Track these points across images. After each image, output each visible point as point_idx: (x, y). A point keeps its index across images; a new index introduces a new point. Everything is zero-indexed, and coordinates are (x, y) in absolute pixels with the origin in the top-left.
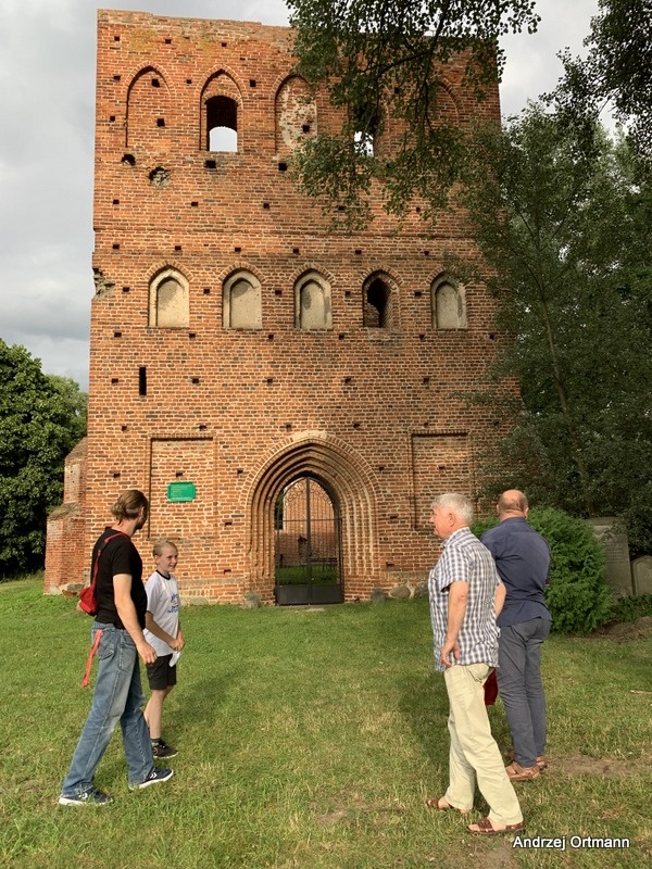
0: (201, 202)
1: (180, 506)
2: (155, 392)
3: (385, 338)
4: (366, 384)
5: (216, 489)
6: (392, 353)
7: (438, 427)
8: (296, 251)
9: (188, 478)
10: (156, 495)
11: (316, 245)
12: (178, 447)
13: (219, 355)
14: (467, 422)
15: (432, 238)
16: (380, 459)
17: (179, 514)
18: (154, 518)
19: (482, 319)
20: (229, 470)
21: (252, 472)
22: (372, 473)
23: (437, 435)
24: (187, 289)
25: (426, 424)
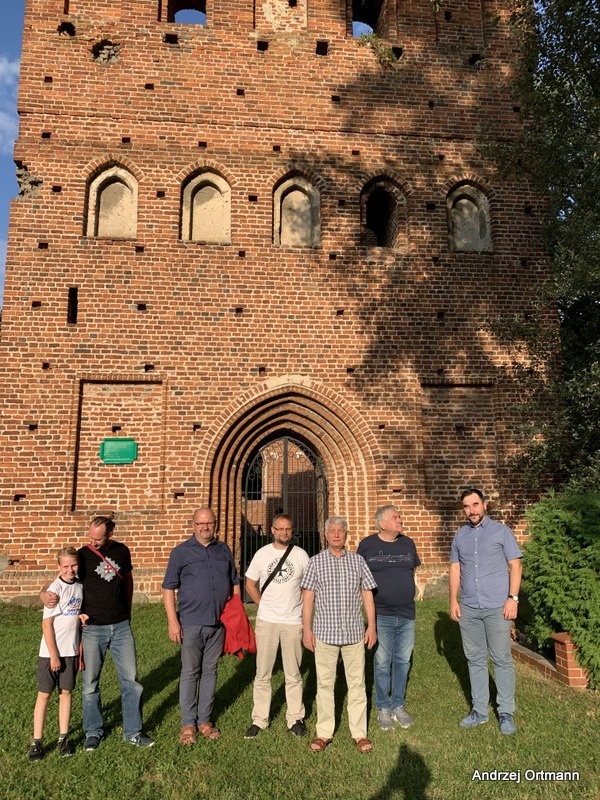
0: (157, 83)
1: (116, 470)
2: (88, 320)
3: (389, 261)
4: (364, 318)
5: (164, 448)
6: (397, 278)
7: (455, 375)
8: (277, 148)
9: (128, 432)
10: (85, 455)
11: (303, 143)
12: (117, 392)
13: (174, 275)
14: (493, 369)
15: (449, 139)
16: (380, 414)
17: (114, 481)
18: (82, 485)
19: (511, 240)
20: (182, 423)
21: (213, 427)
22: (369, 433)
23: (453, 385)
24: (136, 191)
25: (440, 371)
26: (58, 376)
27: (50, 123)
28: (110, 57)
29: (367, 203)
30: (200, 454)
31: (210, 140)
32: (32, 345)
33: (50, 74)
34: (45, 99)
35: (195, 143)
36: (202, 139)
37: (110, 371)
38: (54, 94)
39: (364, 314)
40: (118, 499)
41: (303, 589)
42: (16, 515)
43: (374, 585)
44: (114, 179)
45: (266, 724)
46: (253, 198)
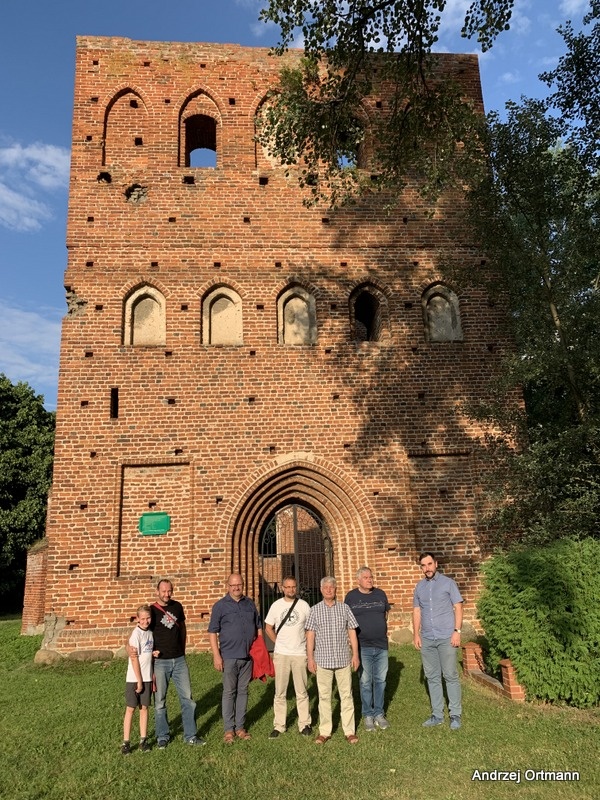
0: (178, 217)
1: (153, 540)
2: (127, 415)
3: (375, 352)
4: (356, 401)
5: (193, 520)
6: (383, 367)
7: (437, 447)
8: (278, 265)
9: (162, 508)
10: (127, 528)
11: (299, 258)
12: (152, 474)
13: (198, 373)
14: (469, 441)
15: (421, 248)
16: (374, 483)
17: (151, 549)
18: (124, 554)
19: (479, 330)
20: (207, 498)
21: (233, 500)
22: (365, 499)
23: (436, 455)
24: (164, 306)
25: (424, 444)
26: (103, 462)
27: (92, 254)
28: (139, 196)
29: (355, 305)
30: (223, 522)
31: (223, 261)
32: (82, 438)
33: (92, 215)
34: (88, 235)
35: (211, 263)
36: (217, 260)
37: (147, 456)
38: (96, 231)
39: (356, 399)
40: (155, 565)
41: (306, 630)
42: (72, 581)
43: (356, 626)
44: (146, 296)
45: (284, 729)
46: (260, 307)
